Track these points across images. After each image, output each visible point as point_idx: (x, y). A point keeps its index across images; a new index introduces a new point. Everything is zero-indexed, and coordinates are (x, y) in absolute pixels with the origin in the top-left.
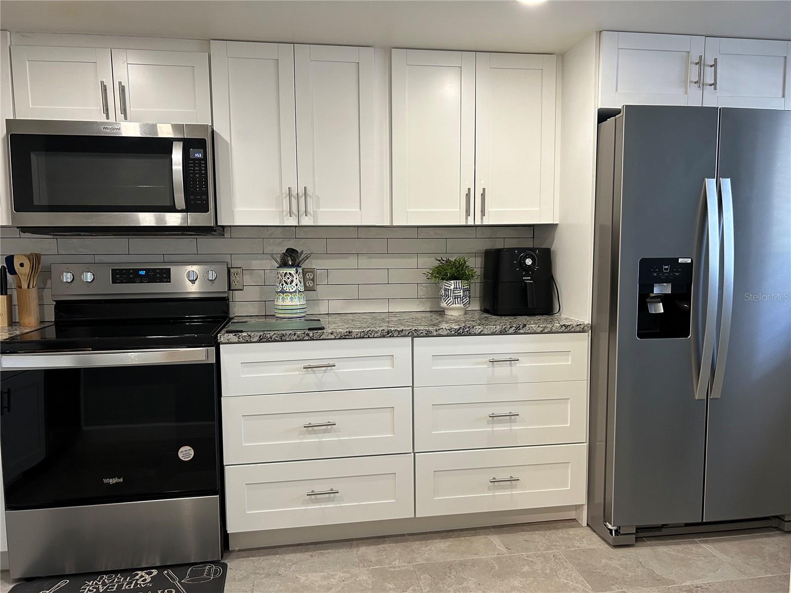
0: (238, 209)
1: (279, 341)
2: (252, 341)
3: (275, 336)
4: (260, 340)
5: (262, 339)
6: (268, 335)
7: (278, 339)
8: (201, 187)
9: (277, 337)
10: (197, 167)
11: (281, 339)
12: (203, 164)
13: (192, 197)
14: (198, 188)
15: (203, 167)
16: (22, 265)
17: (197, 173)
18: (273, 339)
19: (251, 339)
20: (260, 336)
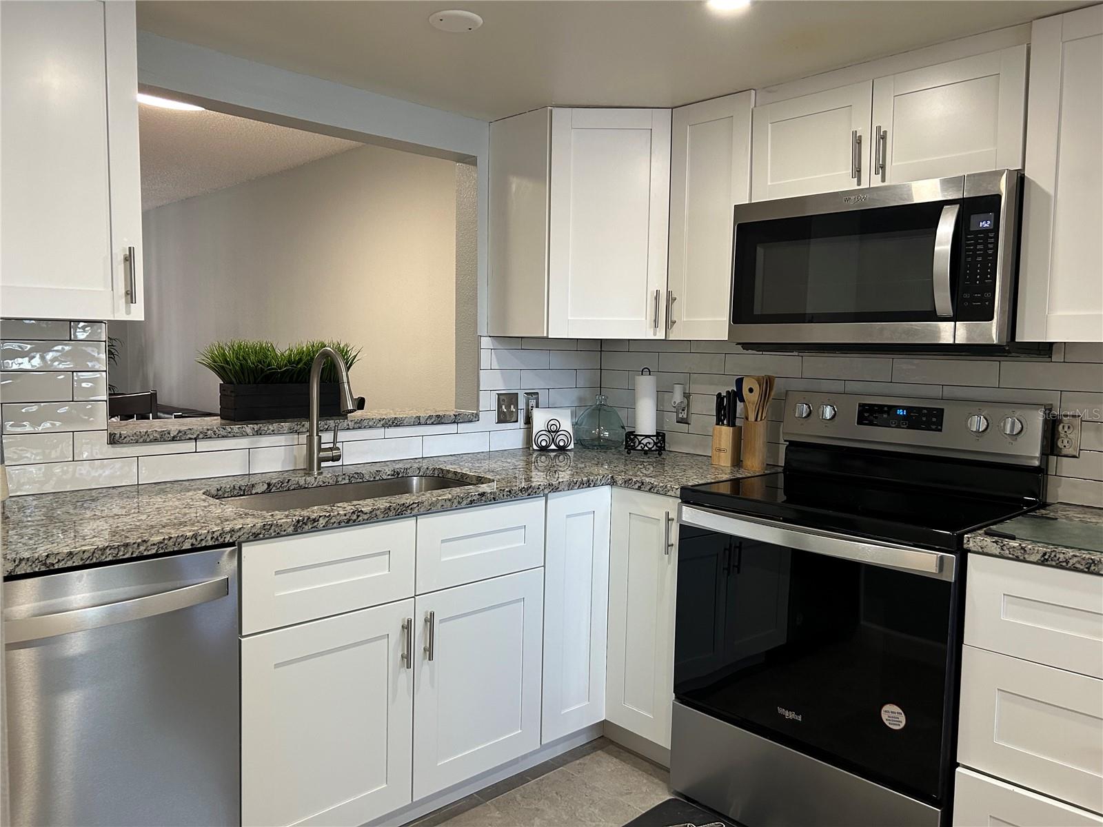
0: (1059, 313)
1: (1082, 571)
2: (1028, 559)
3: (1075, 560)
4: (1043, 561)
5: (1047, 560)
6: (1062, 556)
7: (1082, 567)
8: (984, 277)
9: (1079, 562)
10: (980, 244)
11: (1088, 568)
12: (991, 238)
13: (966, 296)
14: (978, 280)
15: (991, 243)
16: (751, 390)
17: (979, 255)
18: (1069, 565)
19: (1026, 556)
20: (1045, 554)
